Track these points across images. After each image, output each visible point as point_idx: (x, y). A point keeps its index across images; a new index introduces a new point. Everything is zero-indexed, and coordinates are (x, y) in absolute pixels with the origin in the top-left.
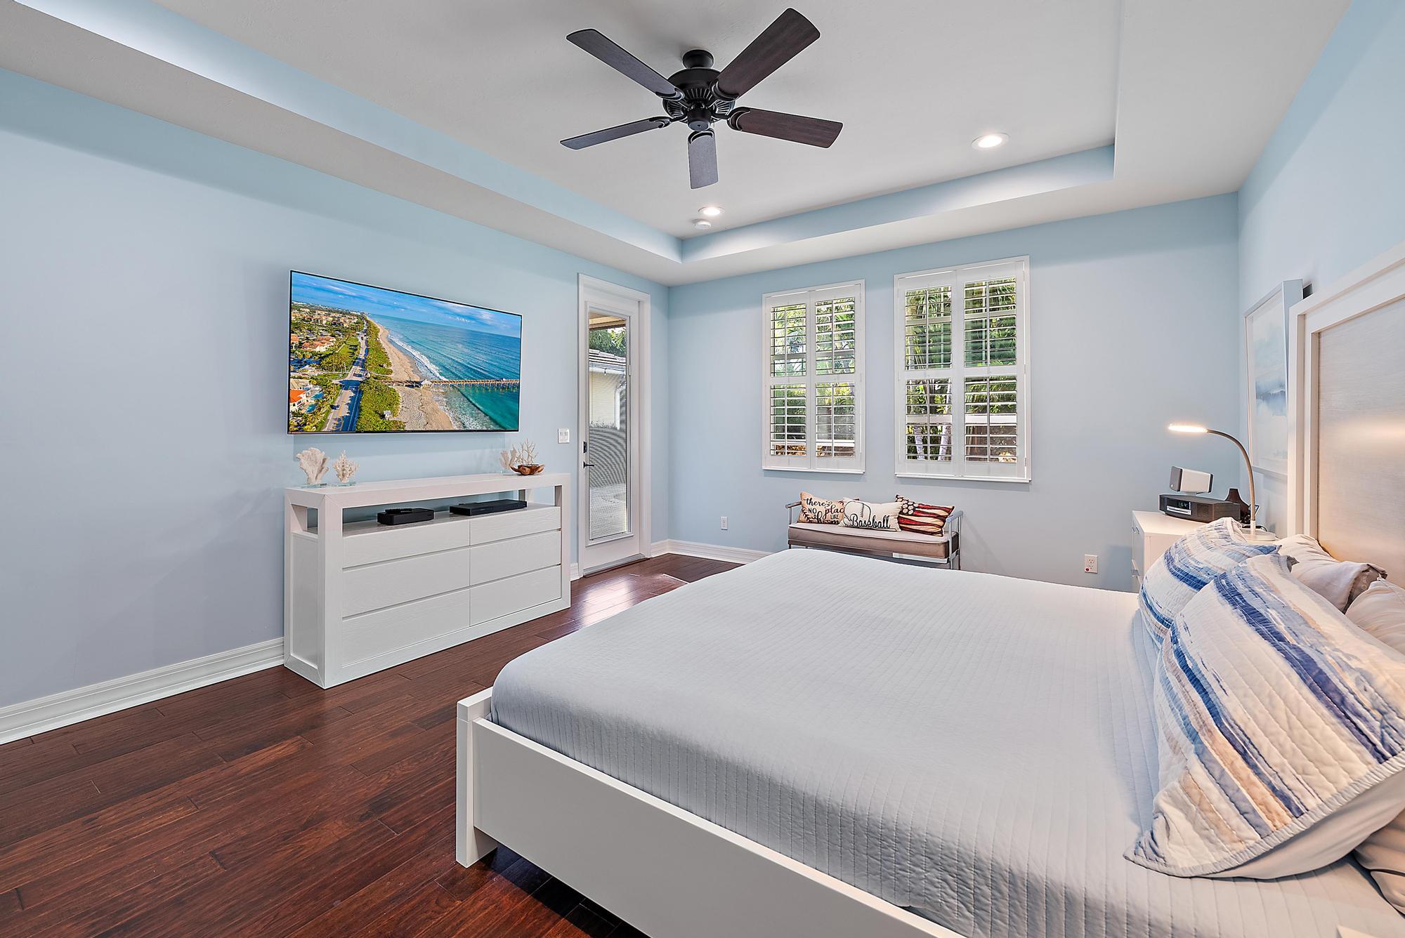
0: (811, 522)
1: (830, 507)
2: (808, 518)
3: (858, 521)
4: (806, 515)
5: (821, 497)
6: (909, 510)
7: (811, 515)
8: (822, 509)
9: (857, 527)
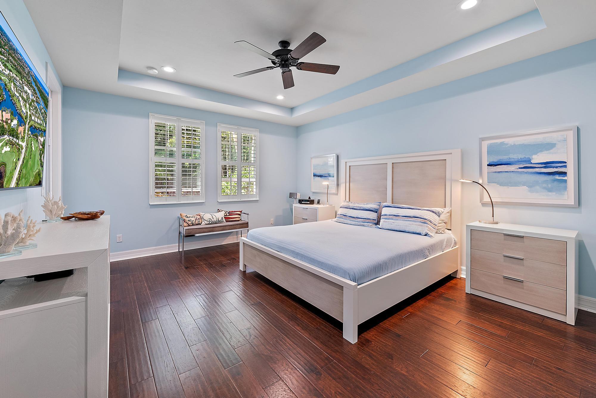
0: (189, 226)
1: (196, 218)
2: (188, 224)
3: (212, 221)
4: (187, 223)
5: (191, 214)
6: (227, 214)
7: (190, 223)
8: (193, 219)
9: (211, 224)
